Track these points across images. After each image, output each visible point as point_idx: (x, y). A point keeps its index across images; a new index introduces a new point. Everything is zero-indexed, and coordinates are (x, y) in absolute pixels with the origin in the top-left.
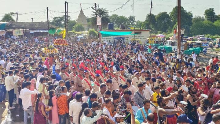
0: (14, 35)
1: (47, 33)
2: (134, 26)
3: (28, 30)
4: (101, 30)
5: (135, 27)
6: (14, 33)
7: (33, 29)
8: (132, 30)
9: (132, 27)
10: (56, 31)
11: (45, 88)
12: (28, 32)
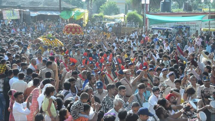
0: (4, 18)
1: (58, 17)
2: (209, 6)
3: (28, 10)
4: (148, 13)
5: (211, 7)
6: (4, 15)
7: (35, 10)
8: (205, 13)
9: (206, 8)
10: (73, 13)
11: (53, 104)
12: (27, 14)
